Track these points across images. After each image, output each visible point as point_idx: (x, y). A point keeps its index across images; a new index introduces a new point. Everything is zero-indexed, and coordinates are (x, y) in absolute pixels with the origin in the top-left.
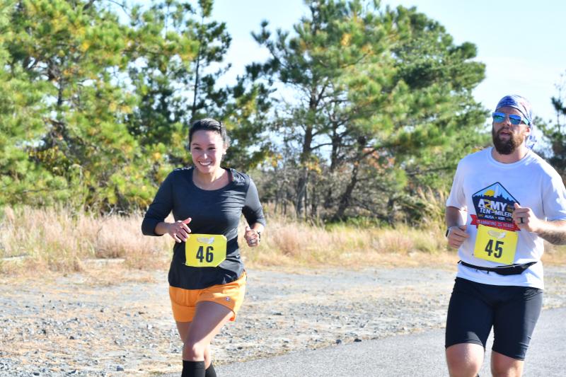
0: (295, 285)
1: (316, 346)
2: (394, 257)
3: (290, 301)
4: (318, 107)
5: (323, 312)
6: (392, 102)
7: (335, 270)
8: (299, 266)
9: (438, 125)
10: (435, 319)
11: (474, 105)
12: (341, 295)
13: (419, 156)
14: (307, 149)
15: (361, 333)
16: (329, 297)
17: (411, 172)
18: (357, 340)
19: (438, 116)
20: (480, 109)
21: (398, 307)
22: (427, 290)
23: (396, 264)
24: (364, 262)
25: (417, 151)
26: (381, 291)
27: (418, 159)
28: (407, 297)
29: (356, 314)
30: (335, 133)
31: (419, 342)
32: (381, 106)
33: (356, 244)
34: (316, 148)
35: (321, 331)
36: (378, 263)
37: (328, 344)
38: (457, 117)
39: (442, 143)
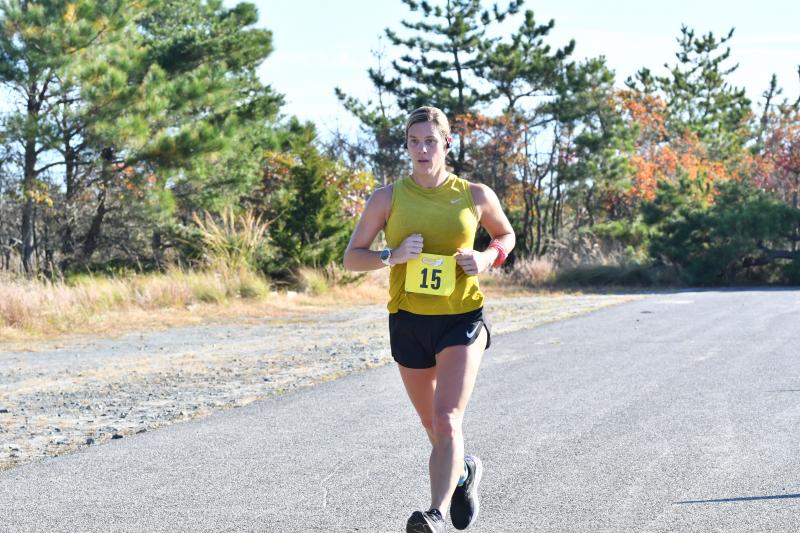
0: (27, 367)
1: (60, 450)
2: (167, 314)
3: (20, 390)
4: (40, 112)
5: (67, 402)
6: (144, 95)
7: (84, 341)
8: (33, 340)
9: (211, 122)
10: (226, 395)
11: (260, 89)
12: (93, 375)
13: (189, 168)
14: (30, 172)
15: (122, 426)
16: (76, 379)
17: (182, 193)
18: (116, 437)
19: (212, 110)
20: (269, 94)
21: (174, 383)
22: (213, 355)
23: (171, 322)
24: (124, 324)
25: (187, 161)
26: (148, 363)
27: (188, 172)
28: (187, 369)
29: (115, 400)
30: (68, 147)
31: (205, 429)
32: (129, 102)
33: (112, 301)
34: (43, 170)
35: (64, 430)
36: (144, 325)
37: (75, 447)
38: (238, 108)
39: (220, 147)
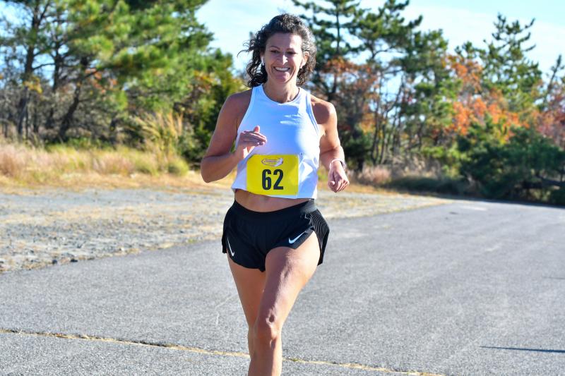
0: (14, 206)
1: (32, 267)
2: (115, 178)
3: (8, 221)
4: (40, 27)
5: (41, 233)
6: (112, 22)
7: (55, 191)
8: (18, 187)
9: (159, 47)
10: (153, 240)
11: (197, 26)
12: (60, 216)
13: (140, 78)
14: (29, 68)
15: (78, 254)
16: (47, 217)
17: (133, 94)
18: (73, 261)
19: (161, 38)
20: (203, 31)
21: (116, 228)
22: (146, 211)
23: (118, 185)
24: (85, 183)
25: (139, 73)
26: (100, 212)
27: (140, 81)
28: (127, 218)
29: (74, 234)
30: (57, 53)
31: (136, 262)
32: (101, 26)
33: (77, 165)
34: (38, 68)
35: (37, 252)
36: (98, 184)
37: (43, 264)
38: (179, 39)
39: (163, 65)
